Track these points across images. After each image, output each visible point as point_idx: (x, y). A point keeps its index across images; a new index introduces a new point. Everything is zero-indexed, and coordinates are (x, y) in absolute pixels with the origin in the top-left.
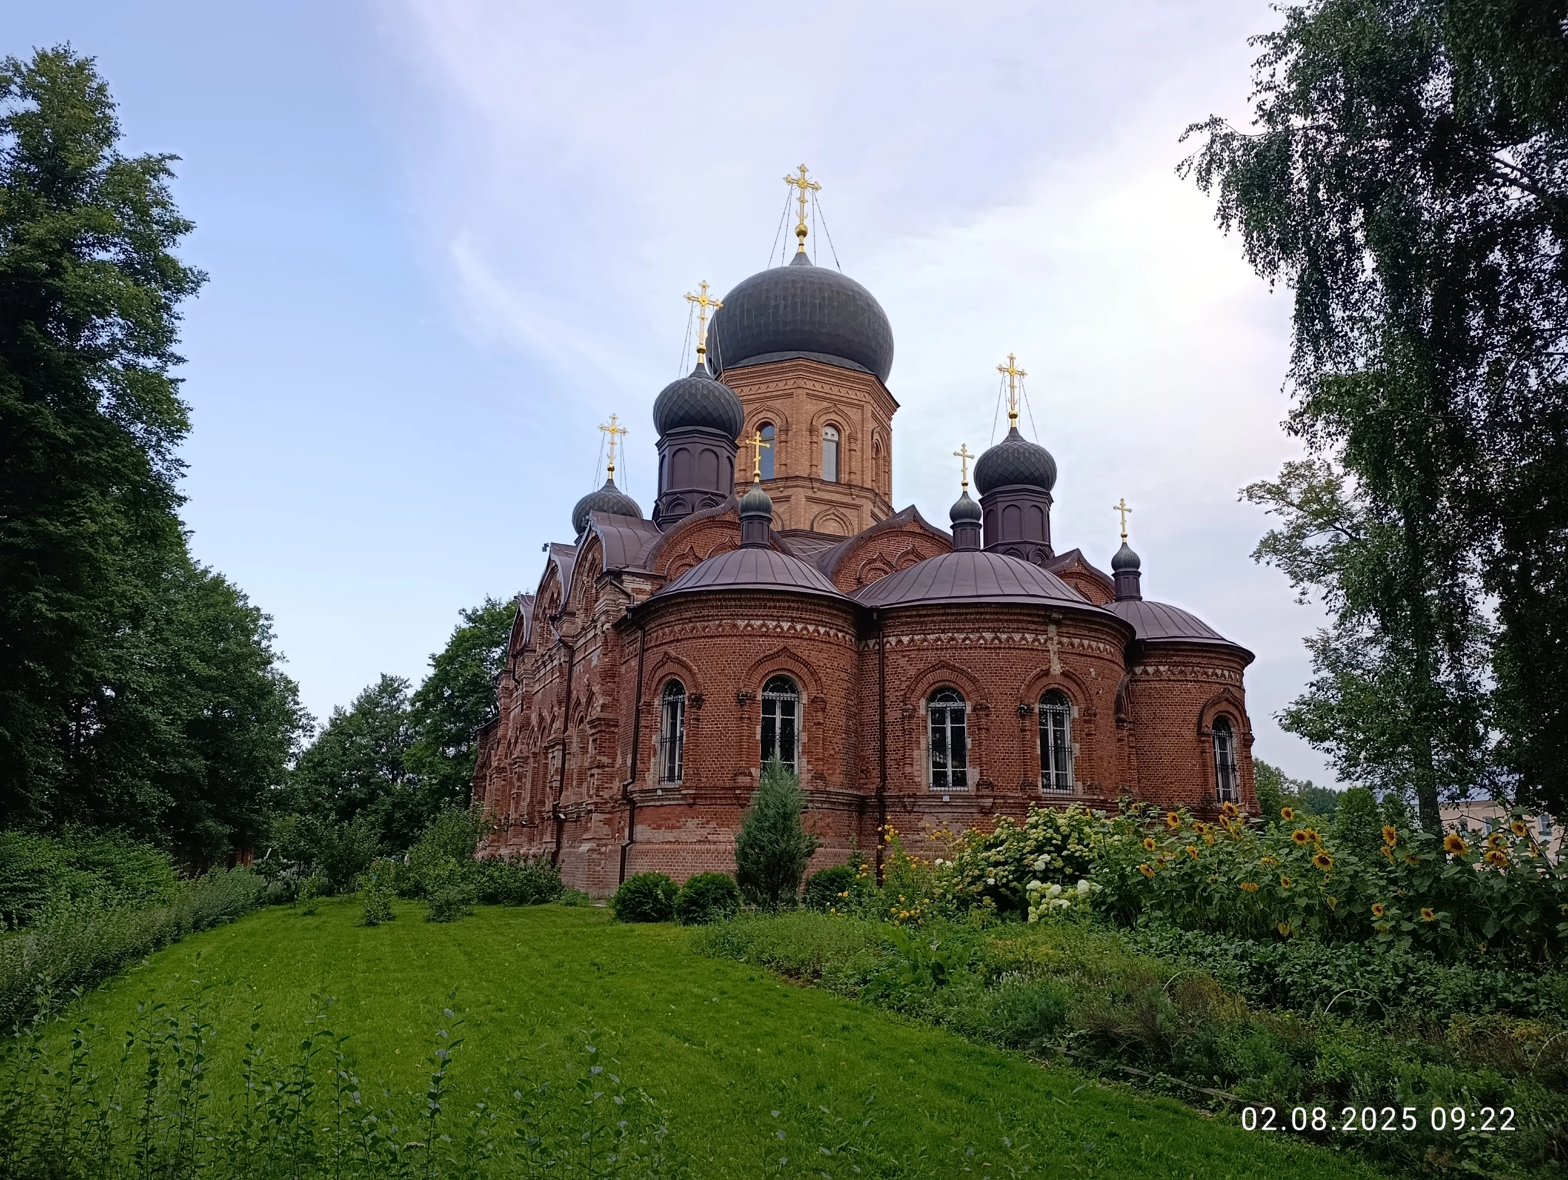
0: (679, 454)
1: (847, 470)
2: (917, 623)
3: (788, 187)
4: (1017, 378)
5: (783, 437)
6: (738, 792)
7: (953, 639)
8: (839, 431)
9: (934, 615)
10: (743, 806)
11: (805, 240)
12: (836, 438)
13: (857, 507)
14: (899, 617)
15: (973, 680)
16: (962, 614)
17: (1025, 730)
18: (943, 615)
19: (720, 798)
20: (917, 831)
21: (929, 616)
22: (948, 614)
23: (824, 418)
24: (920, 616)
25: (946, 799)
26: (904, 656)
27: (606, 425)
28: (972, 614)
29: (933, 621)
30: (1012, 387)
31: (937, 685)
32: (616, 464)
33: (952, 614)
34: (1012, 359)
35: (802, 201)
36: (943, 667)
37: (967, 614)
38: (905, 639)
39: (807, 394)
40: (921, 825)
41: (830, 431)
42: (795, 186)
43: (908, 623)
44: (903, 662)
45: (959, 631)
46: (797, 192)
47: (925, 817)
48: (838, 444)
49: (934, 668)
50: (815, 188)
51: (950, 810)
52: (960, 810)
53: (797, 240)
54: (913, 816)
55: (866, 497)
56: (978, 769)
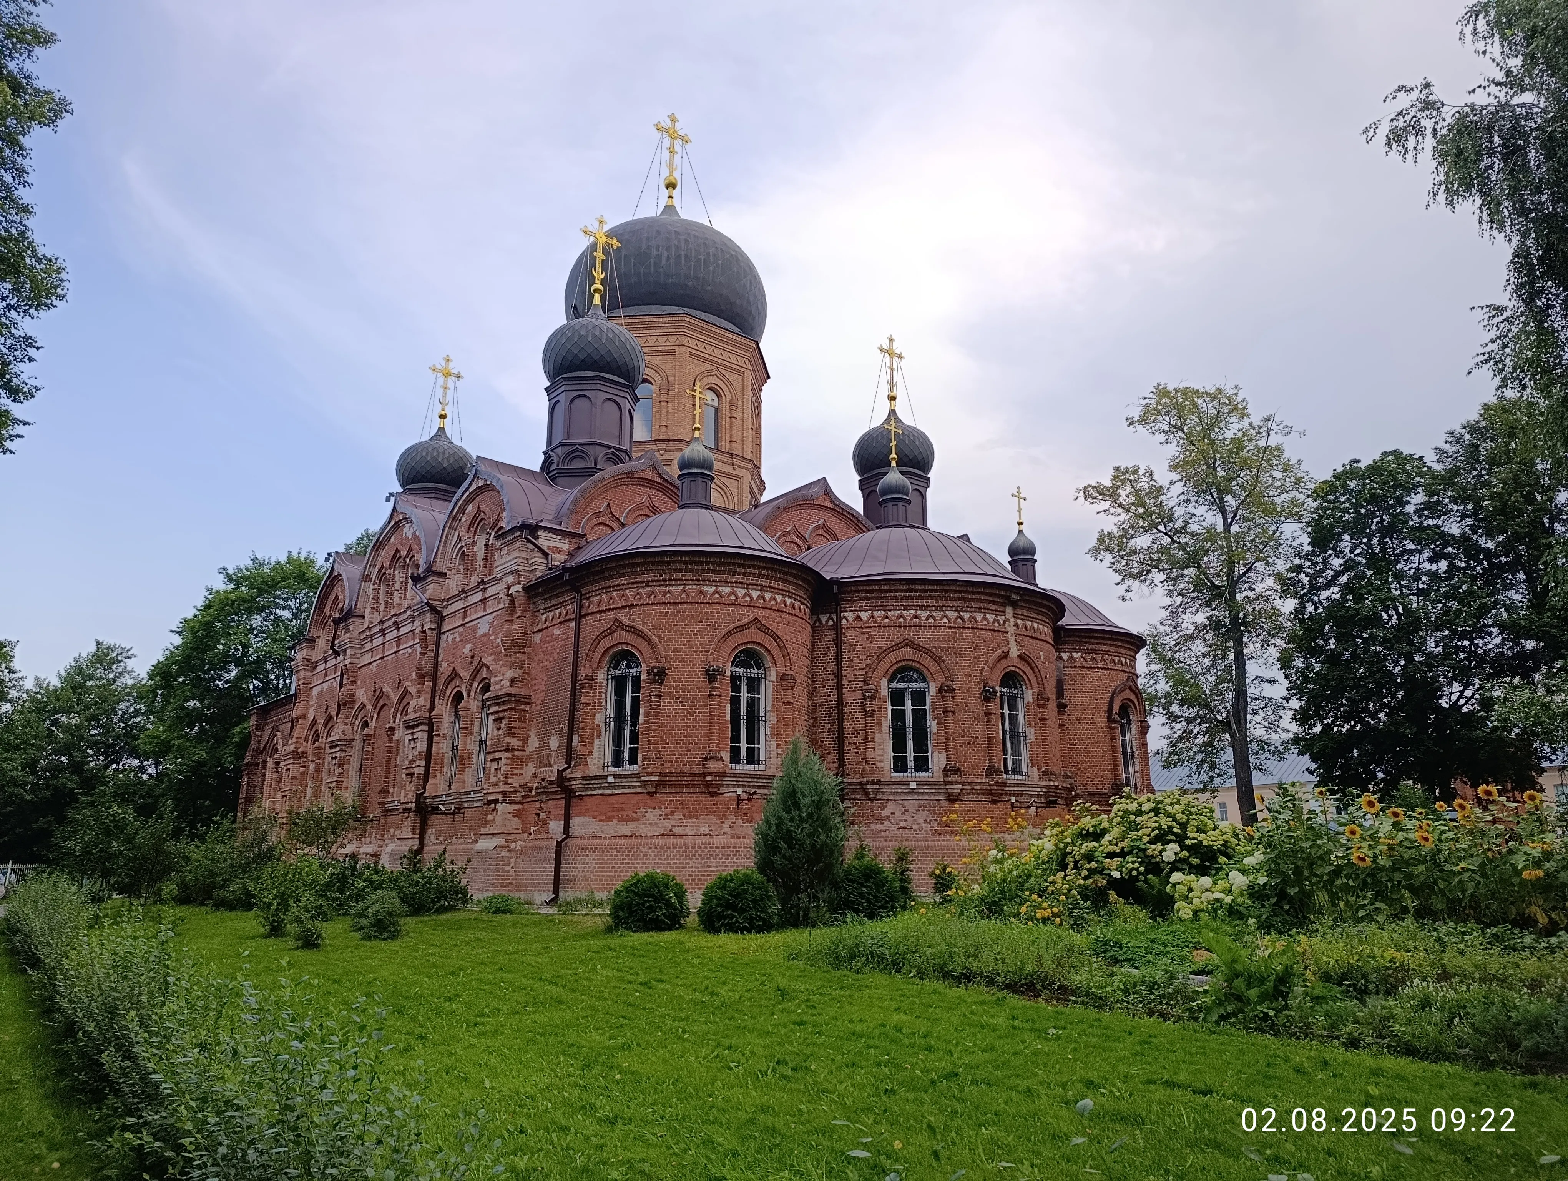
0: (576, 401)
1: (728, 439)
2: (877, 598)
3: (658, 135)
4: (895, 360)
5: (664, 397)
6: (708, 778)
7: (916, 617)
8: (719, 396)
9: (896, 591)
10: (713, 795)
11: (675, 193)
12: (716, 403)
13: (737, 478)
14: (858, 591)
15: (938, 660)
16: (925, 591)
17: (990, 714)
18: (906, 591)
19: (687, 786)
20: (881, 820)
21: (890, 591)
22: (911, 590)
23: (706, 381)
24: (881, 591)
25: (913, 785)
26: (863, 633)
27: (439, 366)
28: (936, 591)
29: (895, 598)
30: (891, 369)
31: (900, 664)
32: (448, 411)
33: (916, 591)
34: (891, 340)
35: (672, 152)
36: (907, 645)
37: (931, 591)
38: (864, 615)
39: (690, 353)
40: (886, 813)
41: (710, 396)
42: (665, 135)
43: (868, 598)
44: (862, 639)
45: (922, 608)
46: (667, 142)
47: (889, 804)
48: (717, 410)
49: (898, 646)
50: (685, 140)
51: (916, 797)
52: (927, 797)
53: (665, 192)
54: (876, 804)
55: (746, 468)
56: (944, 754)
